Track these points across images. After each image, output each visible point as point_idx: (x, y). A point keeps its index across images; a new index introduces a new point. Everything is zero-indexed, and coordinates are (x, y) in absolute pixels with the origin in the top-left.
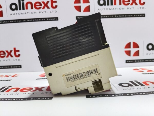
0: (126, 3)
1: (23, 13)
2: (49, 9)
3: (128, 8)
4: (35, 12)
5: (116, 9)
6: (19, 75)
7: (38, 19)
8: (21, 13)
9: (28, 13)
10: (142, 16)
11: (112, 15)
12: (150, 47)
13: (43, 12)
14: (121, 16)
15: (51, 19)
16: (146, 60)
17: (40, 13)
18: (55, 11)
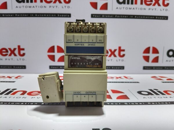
0: (148, 3)
1: (31, 7)
2: (61, 4)
3: (149, 9)
4: (44, 6)
5: (136, 9)
6: (23, 77)
7: (48, 14)
8: (28, 7)
9: (36, 6)
10: (165, 18)
11: (131, 15)
13: (54, 7)
14: (141, 17)
15: (63, 16)
16: (165, 68)
17: (50, 8)
18: (68, 7)
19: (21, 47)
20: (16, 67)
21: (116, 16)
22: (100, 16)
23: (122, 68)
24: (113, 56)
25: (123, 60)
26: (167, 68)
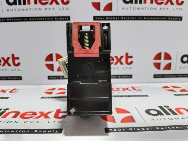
1: (24, 9)
2: (58, 6)
3: (161, 9)
4: (39, 9)
5: (145, 9)
7: (44, 17)
8: (21, 10)
9: (30, 9)
10: (179, 19)
11: (140, 17)
12: (185, 59)
13: (51, 9)
14: (152, 18)
15: (61, 19)
16: (179, 76)
17: (46, 10)
18: (66, 8)
19: (16, 56)
20: (11, 78)
21: (122, 18)
22: (103, 18)
23: (130, 76)
24: (119, 63)
25: (130, 68)
26: (181, 76)
